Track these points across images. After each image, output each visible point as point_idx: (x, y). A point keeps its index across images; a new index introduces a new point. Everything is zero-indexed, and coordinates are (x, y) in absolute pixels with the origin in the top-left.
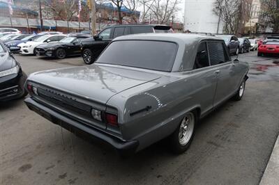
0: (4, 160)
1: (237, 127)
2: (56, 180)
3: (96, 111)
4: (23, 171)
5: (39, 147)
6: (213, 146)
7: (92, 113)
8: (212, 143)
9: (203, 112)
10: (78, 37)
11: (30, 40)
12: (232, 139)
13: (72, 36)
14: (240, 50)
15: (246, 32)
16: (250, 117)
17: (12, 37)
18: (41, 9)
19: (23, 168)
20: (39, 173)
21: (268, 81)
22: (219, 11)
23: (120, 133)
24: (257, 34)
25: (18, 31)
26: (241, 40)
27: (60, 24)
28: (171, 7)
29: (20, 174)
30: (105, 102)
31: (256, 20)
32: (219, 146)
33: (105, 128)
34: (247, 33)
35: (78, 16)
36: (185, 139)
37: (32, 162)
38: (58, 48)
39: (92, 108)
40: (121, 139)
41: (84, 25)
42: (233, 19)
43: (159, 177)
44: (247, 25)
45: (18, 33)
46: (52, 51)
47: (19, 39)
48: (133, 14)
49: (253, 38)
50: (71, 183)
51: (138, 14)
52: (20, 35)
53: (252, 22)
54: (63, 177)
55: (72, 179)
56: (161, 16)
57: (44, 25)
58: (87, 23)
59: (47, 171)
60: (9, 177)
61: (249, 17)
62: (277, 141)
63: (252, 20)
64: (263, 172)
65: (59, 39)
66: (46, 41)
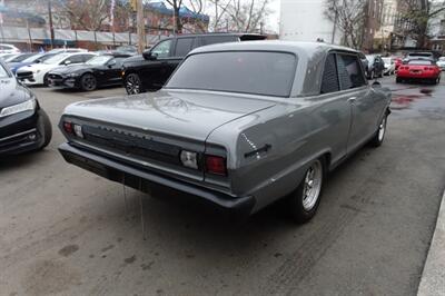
0: (32, 241)
1: (382, 183)
2: (121, 266)
3: (188, 154)
4: (66, 255)
5: (83, 220)
6: (351, 211)
7: (182, 157)
8: (347, 207)
9: (335, 160)
10: (116, 56)
11: (37, 62)
12: (376, 201)
13: (105, 55)
14: (369, 73)
15: (375, 47)
16: (398, 169)
17: (6, 57)
18: (50, 13)
19: (66, 251)
20: (92, 256)
21: (417, 118)
22: (334, 15)
23: (228, 185)
24: (392, 50)
25: (16, 49)
26: (370, 59)
27: (83, 36)
28: (259, 8)
29: (62, 259)
30: (203, 139)
31: (391, 29)
32: (359, 210)
33: (201, 179)
34: (377, 49)
35: (111, 24)
36: (310, 201)
37: (78, 242)
38: (84, 74)
39: (181, 150)
40: (229, 193)
41: (121, 37)
42: (356, 27)
43: (277, 255)
44: (377, 35)
45: (15, 52)
46: (75, 78)
47: (19, 60)
48: (200, 20)
49: (387, 56)
50: (144, 269)
51: (206, 20)
52: (19, 54)
53: (384, 32)
54: (131, 260)
55: (146, 263)
56: (243, 22)
57: (56, 38)
58: (126, 34)
59: (104, 254)
60: (46, 264)
61: (380, 23)
62: (443, 202)
63: (384, 29)
64: (430, 244)
65: (84, 59)
66: (63, 63)
